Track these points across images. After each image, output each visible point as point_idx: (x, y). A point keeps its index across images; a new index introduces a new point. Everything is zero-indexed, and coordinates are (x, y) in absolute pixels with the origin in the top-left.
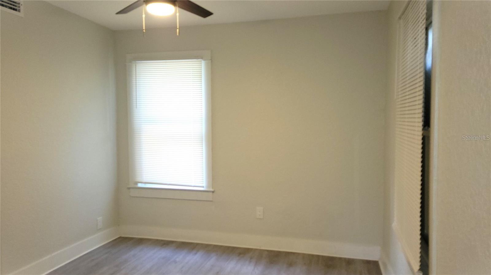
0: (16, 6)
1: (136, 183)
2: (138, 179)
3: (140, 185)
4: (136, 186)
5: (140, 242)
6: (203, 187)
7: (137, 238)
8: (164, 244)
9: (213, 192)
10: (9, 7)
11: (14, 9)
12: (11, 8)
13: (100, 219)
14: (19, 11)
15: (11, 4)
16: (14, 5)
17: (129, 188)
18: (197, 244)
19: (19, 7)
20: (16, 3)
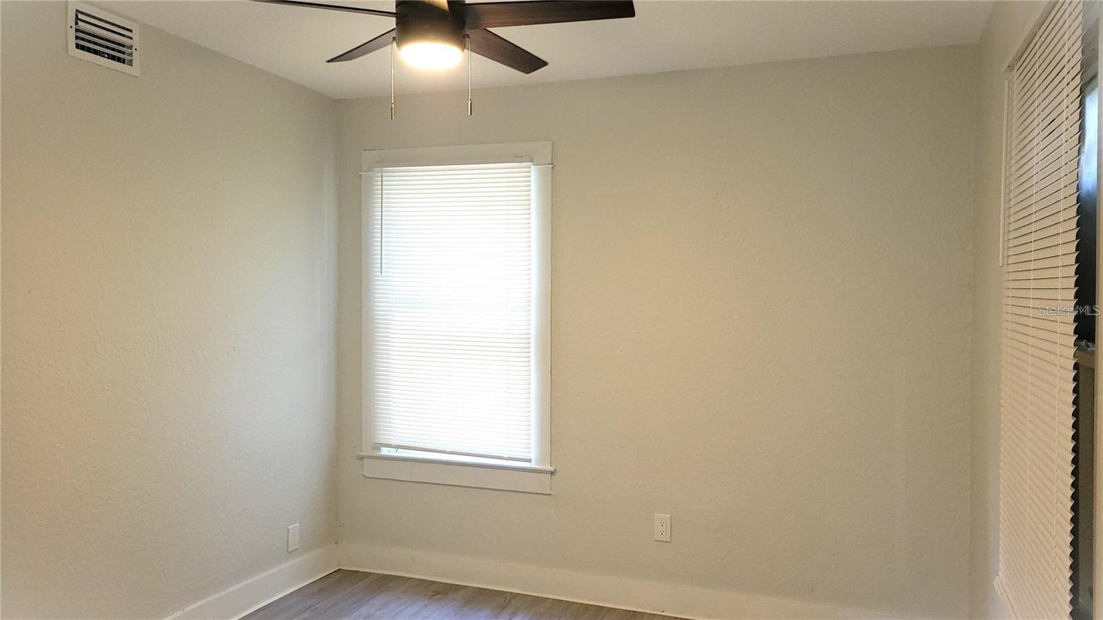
0: (124, 53)
1: (378, 446)
2: (382, 439)
3: (385, 452)
4: (377, 454)
5: (383, 583)
6: (529, 461)
7: (379, 574)
8: (437, 593)
9: (552, 473)
10: (108, 54)
11: (119, 60)
12: (113, 58)
13: (294, 527)
14: (130, 63)
15: (113, 49)
16: (119, 51)
17: (362, 458)
18: (515, 596)
19: (131, 55)
20: (124, 46)
